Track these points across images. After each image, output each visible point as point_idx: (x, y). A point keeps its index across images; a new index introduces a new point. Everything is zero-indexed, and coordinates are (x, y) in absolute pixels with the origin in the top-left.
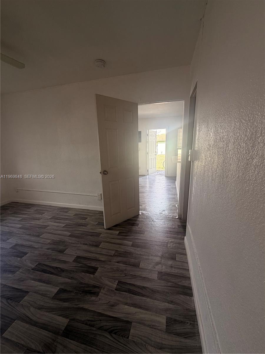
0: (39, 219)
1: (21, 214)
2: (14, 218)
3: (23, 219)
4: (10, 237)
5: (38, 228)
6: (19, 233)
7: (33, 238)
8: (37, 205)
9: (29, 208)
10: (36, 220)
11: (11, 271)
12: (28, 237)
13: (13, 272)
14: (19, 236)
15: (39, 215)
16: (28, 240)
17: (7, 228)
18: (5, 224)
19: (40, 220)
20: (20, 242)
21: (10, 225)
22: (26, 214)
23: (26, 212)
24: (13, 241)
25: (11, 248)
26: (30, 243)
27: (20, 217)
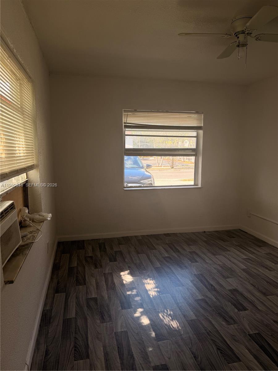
0: (270, 269)
1: (247, 250)
2: (238, 253)
3: (248, 259)
4: (231, 276)
5: (267, 282)
6: (241, 276)
7: (258, 294)
8: (271, 245)
9: (260, 246)
10: (267, 268)
11: (226, 319)
12: (251, 288)
13: (228, 323)
14: (241, 281)
15: (271, 262)
16: (249, 291)
17: (229, 262)
18: (227, 256)
19: (271, 271)
20: (240, 289)
21: (232, 259)
22: (254, 253)
23: (255, 252)
24: (233, 283)
25: (230, 290)
26: (253, 298)
27: (246, 255)
